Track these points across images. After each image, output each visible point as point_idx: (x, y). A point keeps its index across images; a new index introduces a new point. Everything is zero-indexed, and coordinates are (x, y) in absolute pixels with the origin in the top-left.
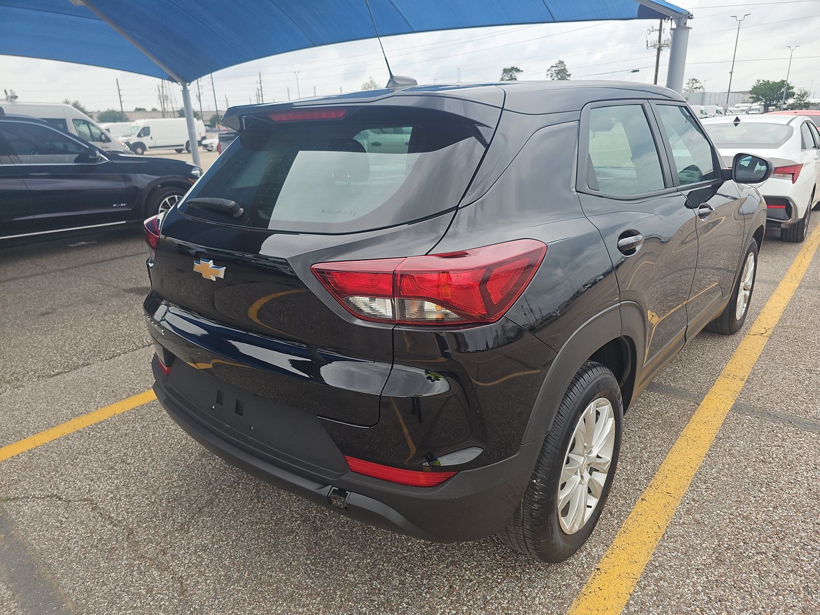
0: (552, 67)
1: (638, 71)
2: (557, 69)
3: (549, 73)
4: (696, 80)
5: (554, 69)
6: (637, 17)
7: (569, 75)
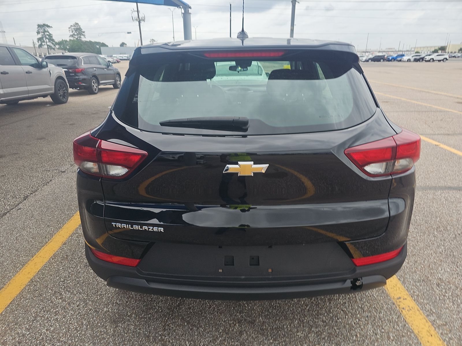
0: (71, 26)
1: (131, 33)
2: (75, 27)
3: (70, 29)
4: (154, 40)
5: (73, 27)
6: (163, 3)
7: (84, 32)
